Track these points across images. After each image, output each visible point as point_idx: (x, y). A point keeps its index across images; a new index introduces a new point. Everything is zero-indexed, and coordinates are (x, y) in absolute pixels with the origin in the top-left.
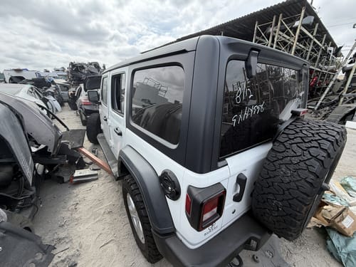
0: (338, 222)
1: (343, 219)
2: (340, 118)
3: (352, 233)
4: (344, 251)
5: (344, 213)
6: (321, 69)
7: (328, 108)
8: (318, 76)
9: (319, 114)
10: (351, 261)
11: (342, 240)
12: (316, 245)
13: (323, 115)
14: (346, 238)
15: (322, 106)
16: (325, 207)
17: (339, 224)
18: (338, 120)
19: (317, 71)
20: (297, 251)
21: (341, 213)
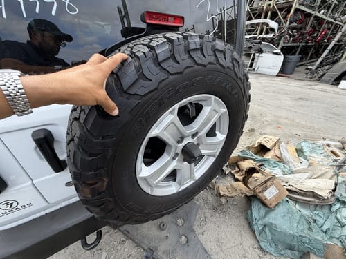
0: (260, 192)
1: (266, 189)
2: (335, 77)
3: (274, 204)
4: (260, 222)
5: (269, 183)
6: (335, 19)
7: (328, 66)
8: (329, 29)
9: (316, 75)
10: (265, 232)
11: (263, 210)
12: (238, 214)
13: (319, 75)
14: (267, 209)
15: (321, 65)
16: (254, 175)
17: (261, 195)
18: (333, 79)
19: (328, 22)
20: (214, 219)
21: (265, 182)
